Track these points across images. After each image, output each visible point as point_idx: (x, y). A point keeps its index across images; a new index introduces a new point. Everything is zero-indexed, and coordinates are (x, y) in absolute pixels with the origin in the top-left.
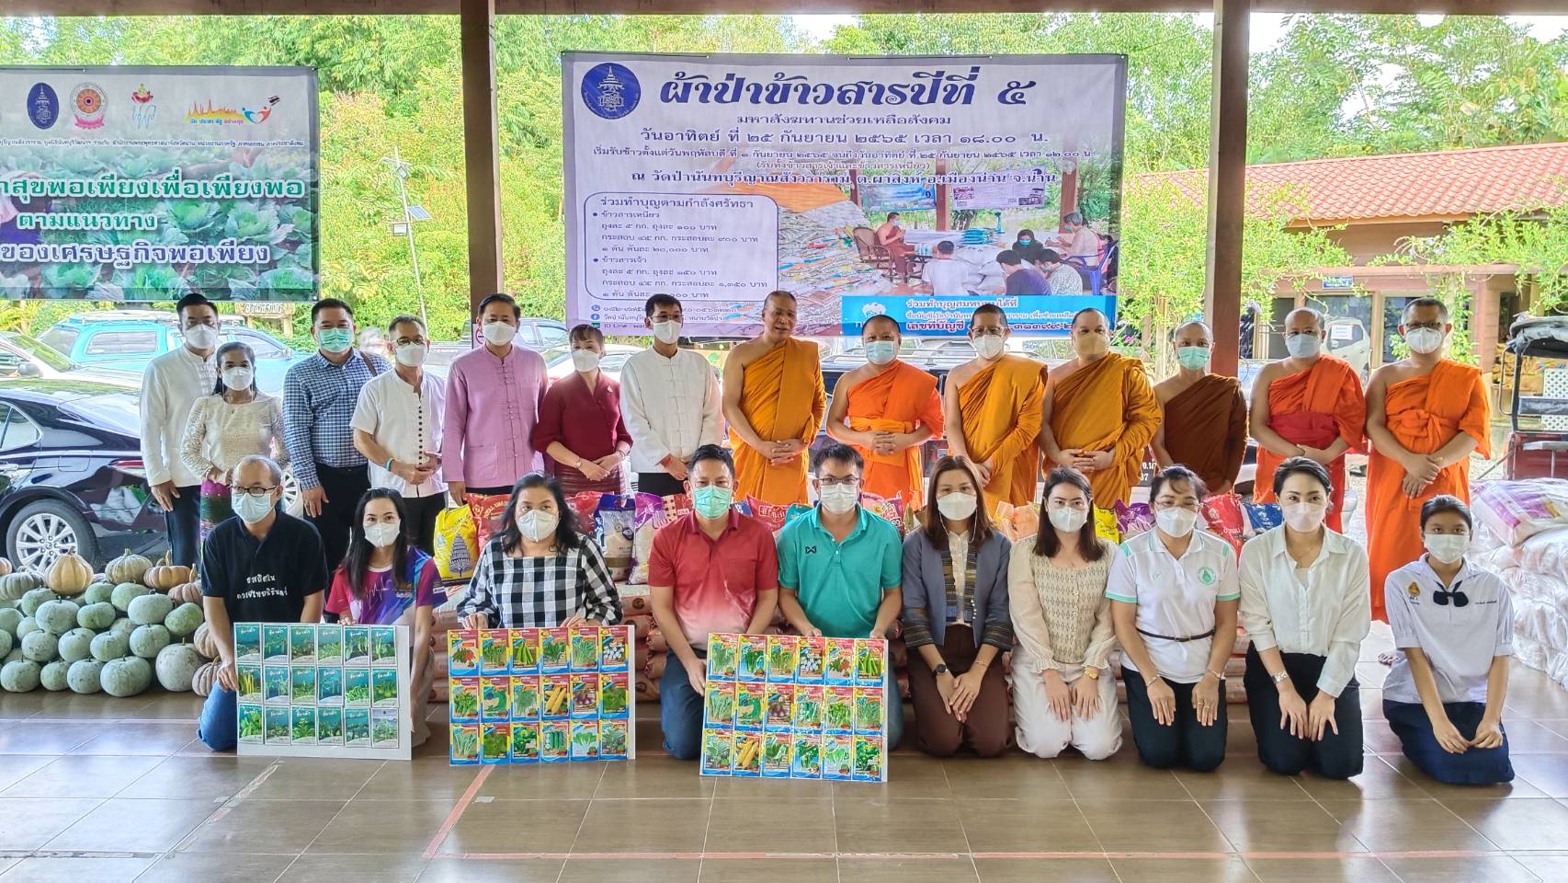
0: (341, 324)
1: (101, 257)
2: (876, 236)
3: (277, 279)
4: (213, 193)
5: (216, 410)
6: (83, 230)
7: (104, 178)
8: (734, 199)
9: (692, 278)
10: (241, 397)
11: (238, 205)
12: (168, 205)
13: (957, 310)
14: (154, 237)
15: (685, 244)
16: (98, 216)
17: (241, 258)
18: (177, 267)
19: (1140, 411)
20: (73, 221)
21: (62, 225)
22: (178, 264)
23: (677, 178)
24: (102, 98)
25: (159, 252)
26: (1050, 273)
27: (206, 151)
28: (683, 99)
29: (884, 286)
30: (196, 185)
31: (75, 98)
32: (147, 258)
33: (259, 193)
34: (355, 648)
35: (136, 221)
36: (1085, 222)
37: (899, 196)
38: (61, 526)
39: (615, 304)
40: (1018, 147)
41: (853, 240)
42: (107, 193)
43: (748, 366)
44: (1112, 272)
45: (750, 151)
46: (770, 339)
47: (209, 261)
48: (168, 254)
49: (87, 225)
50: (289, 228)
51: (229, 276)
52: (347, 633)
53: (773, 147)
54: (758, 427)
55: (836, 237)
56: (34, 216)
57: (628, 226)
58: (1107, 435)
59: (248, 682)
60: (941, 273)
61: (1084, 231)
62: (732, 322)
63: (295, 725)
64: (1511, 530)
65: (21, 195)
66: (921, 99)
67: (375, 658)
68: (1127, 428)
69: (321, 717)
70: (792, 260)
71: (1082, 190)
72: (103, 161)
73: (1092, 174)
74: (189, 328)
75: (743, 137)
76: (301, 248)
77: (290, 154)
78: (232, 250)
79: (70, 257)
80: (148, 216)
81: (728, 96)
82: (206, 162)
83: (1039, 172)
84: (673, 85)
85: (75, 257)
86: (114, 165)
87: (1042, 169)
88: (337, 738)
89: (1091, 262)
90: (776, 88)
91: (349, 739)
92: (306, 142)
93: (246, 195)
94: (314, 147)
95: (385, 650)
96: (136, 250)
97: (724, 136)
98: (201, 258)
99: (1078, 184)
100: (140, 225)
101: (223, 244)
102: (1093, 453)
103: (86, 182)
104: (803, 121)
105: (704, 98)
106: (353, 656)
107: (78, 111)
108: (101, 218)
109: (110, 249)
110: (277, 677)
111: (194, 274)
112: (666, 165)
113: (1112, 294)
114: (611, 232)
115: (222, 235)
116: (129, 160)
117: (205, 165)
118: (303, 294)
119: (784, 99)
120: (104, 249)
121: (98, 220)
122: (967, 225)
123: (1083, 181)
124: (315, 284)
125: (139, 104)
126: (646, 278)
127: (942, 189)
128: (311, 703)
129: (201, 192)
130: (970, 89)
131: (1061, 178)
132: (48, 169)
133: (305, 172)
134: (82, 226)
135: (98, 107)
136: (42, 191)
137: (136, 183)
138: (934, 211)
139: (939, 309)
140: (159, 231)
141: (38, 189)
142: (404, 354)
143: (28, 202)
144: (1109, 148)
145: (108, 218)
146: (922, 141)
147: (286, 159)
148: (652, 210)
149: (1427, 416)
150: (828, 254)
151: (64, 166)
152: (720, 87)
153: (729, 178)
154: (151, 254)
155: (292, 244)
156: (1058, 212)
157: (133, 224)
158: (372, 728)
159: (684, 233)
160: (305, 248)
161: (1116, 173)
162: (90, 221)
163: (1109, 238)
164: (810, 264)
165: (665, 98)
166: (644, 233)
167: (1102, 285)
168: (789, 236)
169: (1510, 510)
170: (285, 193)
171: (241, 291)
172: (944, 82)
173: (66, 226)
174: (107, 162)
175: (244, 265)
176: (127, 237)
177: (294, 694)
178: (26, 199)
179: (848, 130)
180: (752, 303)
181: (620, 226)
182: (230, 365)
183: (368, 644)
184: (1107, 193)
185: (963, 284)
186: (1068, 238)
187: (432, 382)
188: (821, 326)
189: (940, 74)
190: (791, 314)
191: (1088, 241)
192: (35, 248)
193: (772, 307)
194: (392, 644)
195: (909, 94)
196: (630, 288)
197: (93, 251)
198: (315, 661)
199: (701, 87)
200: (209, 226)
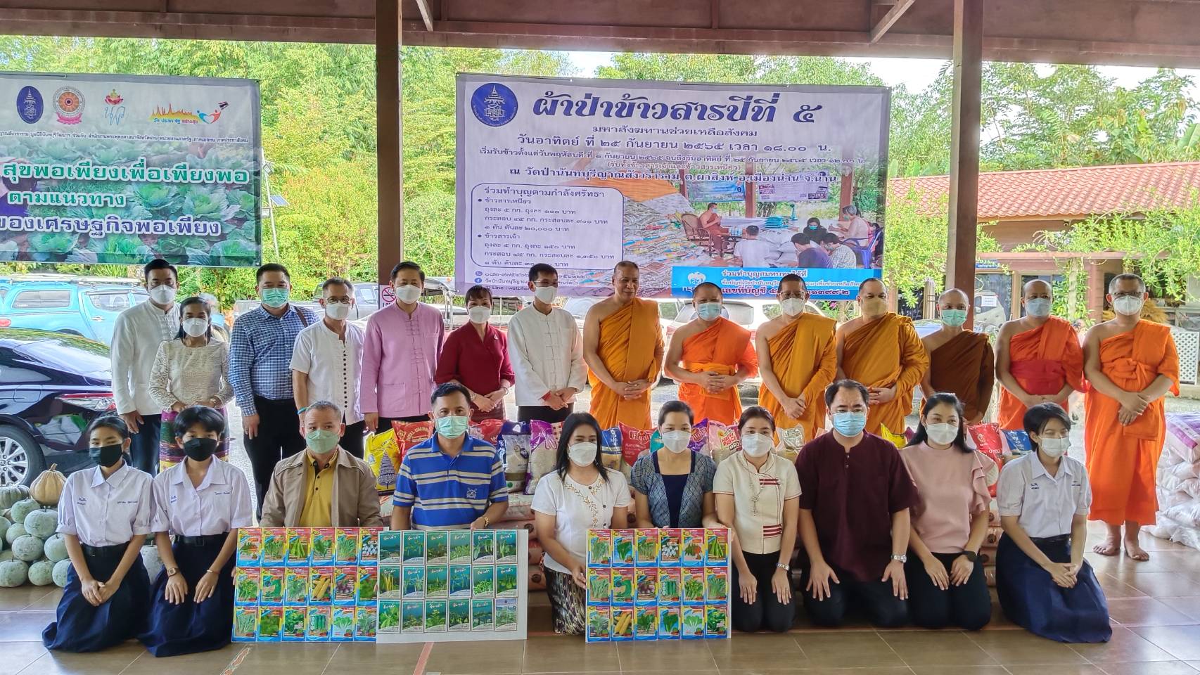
0: (281, 285)
1: (79, 228)
2: (699, 221)
3: (226, 248)
4: (172, 179)
5: (177, 352)
6: (63, 206)
7: (80, 164)
8: (590, 190)
9: (555, 251)
10: (198, 342)
11: (193, 188)
12: (134, 187)
13: (761, 278)
14: (122, 212)
15: (550, 225)
16: (76, 196)
17: (196, 231)
18: (142, 236)
19: (914, 357)
20: (55, 199)
21: (45, 201)
22: (144, 235)
23: (545, 173)
24: (80, 100)
25: (128, 225)
26: (832, 251)
27: (167, 145)
28: (551, 112)
29: (705, 259)
30: (158, 171)
31: (57, 99)
32: (117, 229)
33: (211, 179)
34: (482, 549)
35: (108, 199)
36: (858, 213)
37: (716, 190)
38: (14, 447)
39: (495, 270)
40: (809, 155)
41: (681, 223)
42: (84, 176)
43: (604, 320)
44: (879, 251)
45: (602, 153)
46: (619, 299)
47: (170, 233)
48: (135, 227)
49: (67, 202)
50: (237, 208)
51: (187, 245)
52: (476, 537)
53: (620, 151)
54: (613, 370)
55: (668, 221)
56: (22, 194)
57: (506, 210)
58: (887, 376)
59: (388, 581)
60: (749, 250)
61: (858, 221)
62: (586, 285)
63: (429, 615)
64: (1190, 450)
65: (10, 176)
66: (735, 117)
67: (499, 557)
68: (904, 370)
69: (451, 608)
70: (634, 238)
71: (856, 188)
72: (80, 150)
73: (864, 175)
74: (154, 287)
75: (597, 142)
76: (246, 224)
77: (237, 147)
78: (189, 224)
79: (53, 227)
80: (118, 196)
81: (586, 111)
82: (167, 153)
83: (824, 174)
84: (544, 102)
85: (56, 228)
86: (90, 154)
87: (826, 172)
88: (465, 625)
89: (863, 243)
90: (624, 105)
91: (475, 625)
92: (250, 138)
93: (201, 181)
94: (256, 143)
95: (508, 550)
96: (108, 223)
97: (583, 141)
98: (163, 230)
99: (854, 185)
100: (112, 203)
101: (182, 220)
102: (879, 389)
103: (66, 167)
104: (644, 132)
105: (567, 112)
106: (480, 555)
107: (60, 110)
108: (79, 197)
109: (86, 222)
110: (413, 576)
111: (157, 243)
112: (537, 163)
113: (878, 268)
114: (492, 214)
115: (180, 212)
116: (103, 150)
117: (165, 156)
118: (248, 261)
119: (630, 114)
120: (81, 221)
121: (76, 198)
122: (769, 213)
123: (857, 183)
124: (258, 253)
125: (111, 105)
126: (519, 250)
127: (750, 185)
128: (443, 596)
129: (162, 177)
130: (772, 110)
131: (840, 179)
132: (34, 155)
133: (249, 164)
134: (63, 202)
135: (77, 107)
136: (29, 174)
137: (108, 169)
138: (744, 202)
139: (747, 278)
140: (127, 208)
141: (25, 172)
142: (332, 310)
143: (17, 182)
144: (876, 157)
145: (85, 197)
146: (735, 148)
147: (234, 152)
148: (525, 197)
149: (1135, 363)
150: (662, 234)
151: (48, 154)
152: (580, 104)
153: (586, 174)
154: (121, 227)
155: (239, 221)
156: (838, 205)
157: (106, 202)
158: (496, 614)
159: (549, 216)
160: (250, 224)
161: (882, 177)
162: (69, 198)
163: (877, 225)
164: (648, 242)
165: (537, 110)
166: (518, 215)
167: (871, 261)
168: (632, 220)
169: (1188, 434)
170: (233, 180)
171: (197, 257)
172: (752, 105)
173: (49, 202)
174: (84, 151)
175: (199, 236)
176: (100, 212)
177: (428, 589)
178: (15, 180)
179: (678, 138)
180: (602, 272)
181: (499, 210)
182: (190, 316)
183: (494, 545)
184: (875, 191)
185: (765, 259)
186: (846, 225)
187: (353, 331)
188: (655, 289)
189: (750, 98)
190: (635, 281)
191: (861, 227)
192: (23, 220)
193: (620, 275)
194: (514, 545)
195: (726, 113)
196: (506, 258)
197: (72, 223)
198: (448, 561)
199: (565, 103)
200: (169, 205)
